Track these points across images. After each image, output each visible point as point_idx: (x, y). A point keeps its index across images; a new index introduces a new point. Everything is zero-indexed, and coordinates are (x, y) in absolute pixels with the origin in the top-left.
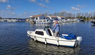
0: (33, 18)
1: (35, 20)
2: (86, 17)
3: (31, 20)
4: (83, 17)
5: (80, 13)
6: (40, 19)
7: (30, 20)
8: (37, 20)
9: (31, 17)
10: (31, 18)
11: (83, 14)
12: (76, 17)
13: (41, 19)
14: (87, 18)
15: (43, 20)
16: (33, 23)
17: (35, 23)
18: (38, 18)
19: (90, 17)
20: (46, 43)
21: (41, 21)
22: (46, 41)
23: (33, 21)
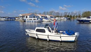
20: (48, 40)
22: (48, 37)
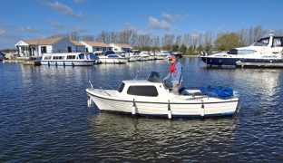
0: (31, 49)
1: (38, 54)
2: (188, 47)
3: (24, 56)
4: (180, 46)
5: (173, 36)
6: (54, 52)
7: (19, 56)
8: (45, 55)
9: (23, 44)
10: (23, 48)
11: (179, 38)
12: (161, 46)
13: (59, 52)
14: (191, 48)
15: (66, 55)
16: (33, 63)
17: (38, 64)
18: (49, 48)
19: (197, 46)
21: (61, 58)
23: (32, 59)
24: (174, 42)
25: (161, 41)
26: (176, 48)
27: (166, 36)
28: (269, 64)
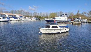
2: (41, 16)
5: (36, 13)
11: (38, 13)
12: (33, 16)
14: (42, 17)
19: (44, 16)
24: (37, 15)
25: (33, 14)
26: (38, 17)
27: (35, 13)
28: (64, 22)
